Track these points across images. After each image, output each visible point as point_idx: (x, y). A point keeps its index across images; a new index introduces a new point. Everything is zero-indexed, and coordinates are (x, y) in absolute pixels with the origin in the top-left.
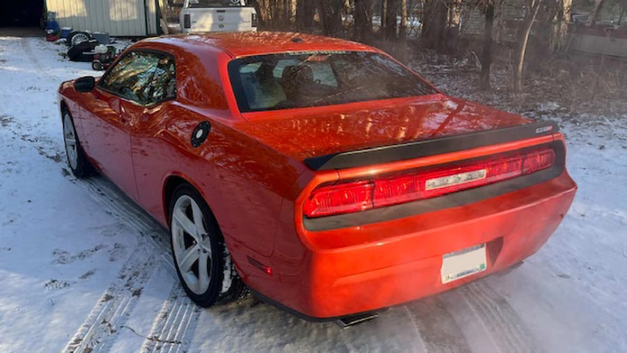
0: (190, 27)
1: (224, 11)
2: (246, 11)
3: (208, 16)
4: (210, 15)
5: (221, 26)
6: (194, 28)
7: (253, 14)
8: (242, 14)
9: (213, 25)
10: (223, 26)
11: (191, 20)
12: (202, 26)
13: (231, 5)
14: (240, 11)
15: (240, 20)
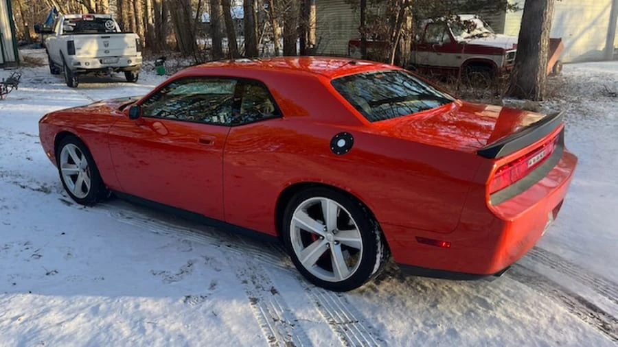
0: (74, 54)
1: (109, 37)
2: (130, 37)
3: (92, 42)
4: (95, 41)
5: (106, 52)
6: (79, 54)
7: (136, 40)
8: (126, 39)
9: (99, 51)
10: (109, 52)
11: (76, 47)
12: (87, 53)
13: (107, 31)
14: (124, 37)
15: (125, 45)
